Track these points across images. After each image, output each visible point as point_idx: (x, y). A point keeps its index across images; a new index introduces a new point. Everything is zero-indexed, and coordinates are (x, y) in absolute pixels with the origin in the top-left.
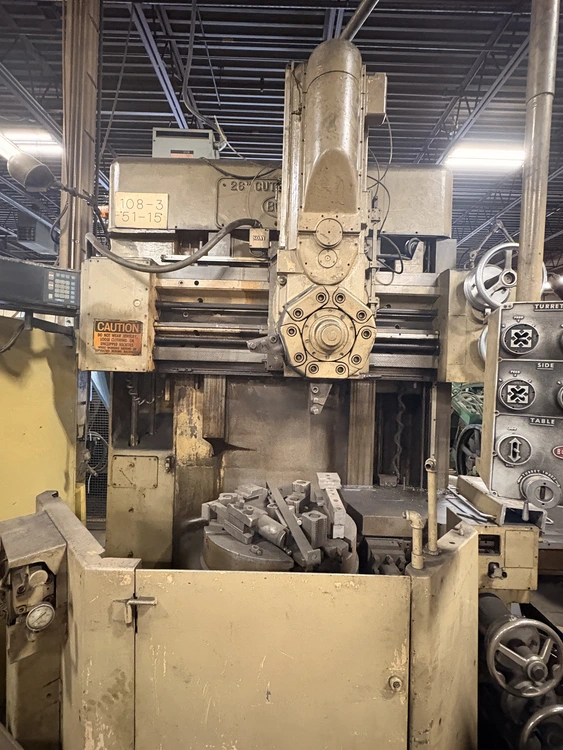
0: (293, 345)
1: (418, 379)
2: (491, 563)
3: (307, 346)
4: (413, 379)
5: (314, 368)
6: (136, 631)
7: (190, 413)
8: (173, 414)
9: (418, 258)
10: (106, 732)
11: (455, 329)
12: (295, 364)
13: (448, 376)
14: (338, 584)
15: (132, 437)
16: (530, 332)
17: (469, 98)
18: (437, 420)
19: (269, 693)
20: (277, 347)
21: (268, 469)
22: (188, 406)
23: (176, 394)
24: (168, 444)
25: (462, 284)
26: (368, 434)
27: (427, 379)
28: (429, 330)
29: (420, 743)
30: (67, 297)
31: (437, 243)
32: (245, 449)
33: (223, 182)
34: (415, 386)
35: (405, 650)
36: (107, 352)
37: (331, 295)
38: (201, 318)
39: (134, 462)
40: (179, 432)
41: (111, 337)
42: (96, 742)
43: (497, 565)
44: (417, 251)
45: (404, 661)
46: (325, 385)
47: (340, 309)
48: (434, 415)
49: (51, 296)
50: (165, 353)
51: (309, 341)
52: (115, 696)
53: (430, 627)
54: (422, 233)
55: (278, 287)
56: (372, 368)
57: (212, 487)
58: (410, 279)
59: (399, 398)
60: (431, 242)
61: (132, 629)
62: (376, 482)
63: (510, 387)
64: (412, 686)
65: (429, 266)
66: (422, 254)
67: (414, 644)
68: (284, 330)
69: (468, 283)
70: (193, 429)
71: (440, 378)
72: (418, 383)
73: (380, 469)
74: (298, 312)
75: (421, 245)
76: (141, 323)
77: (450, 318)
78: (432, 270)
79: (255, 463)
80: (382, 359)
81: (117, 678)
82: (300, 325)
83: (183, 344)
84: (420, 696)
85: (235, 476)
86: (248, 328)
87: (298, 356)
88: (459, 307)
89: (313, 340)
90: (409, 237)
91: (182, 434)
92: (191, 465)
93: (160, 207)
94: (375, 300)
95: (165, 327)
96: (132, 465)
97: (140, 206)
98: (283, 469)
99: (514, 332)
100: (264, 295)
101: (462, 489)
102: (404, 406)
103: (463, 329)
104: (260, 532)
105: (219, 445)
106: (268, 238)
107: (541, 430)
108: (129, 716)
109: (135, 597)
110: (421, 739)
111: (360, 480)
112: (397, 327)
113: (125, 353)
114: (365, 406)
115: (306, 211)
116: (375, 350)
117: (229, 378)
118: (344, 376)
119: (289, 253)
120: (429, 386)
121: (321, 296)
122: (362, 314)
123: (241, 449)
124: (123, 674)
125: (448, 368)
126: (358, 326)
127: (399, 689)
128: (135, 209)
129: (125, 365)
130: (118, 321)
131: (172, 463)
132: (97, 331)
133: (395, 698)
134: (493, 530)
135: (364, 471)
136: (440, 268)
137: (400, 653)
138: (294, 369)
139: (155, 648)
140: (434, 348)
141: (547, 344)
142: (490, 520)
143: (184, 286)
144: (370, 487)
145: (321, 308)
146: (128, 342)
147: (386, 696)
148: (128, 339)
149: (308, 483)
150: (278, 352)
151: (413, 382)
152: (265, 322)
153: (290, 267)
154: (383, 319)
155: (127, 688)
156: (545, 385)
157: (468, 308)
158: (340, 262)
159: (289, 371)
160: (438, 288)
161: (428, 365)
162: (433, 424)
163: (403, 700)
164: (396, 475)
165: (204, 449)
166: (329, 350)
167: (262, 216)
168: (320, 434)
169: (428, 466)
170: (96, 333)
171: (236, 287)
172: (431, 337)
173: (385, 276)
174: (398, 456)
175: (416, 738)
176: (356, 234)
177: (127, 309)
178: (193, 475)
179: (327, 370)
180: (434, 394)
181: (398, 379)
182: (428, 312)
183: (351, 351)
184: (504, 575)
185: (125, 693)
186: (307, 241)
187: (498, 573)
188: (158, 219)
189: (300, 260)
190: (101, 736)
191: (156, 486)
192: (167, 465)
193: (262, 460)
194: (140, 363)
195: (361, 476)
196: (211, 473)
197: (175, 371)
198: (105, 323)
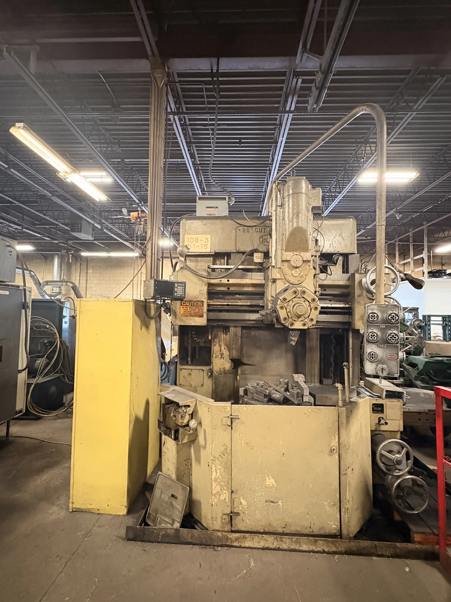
0: (282, 314)
1: (342, 327)
2: (379, 418)
3: (289, 314)
4: (340, 327)
5: (292, 324)
6: (232, 429)
7: (220, 346)
8: (211, 347)
9: (339, 265)
10: (220, 469)
11: (359, 303)
12: (283, 322)
13: (356, 325)
14: (310, 410)
15: (189, 359)
16: (376, 315)
17: (371, 145)
18: (352, 348)
19: (284, 454)
20: (275, 314)
21: (263, 375)
22: (219, 342)
23: (213, 335)
24: (208, 362)
25: (362, 280)
26: (317, 356)
27: (347, 327)
28: (346, 302)
29: (344, 474)
30: (181, 294)
31: (349, 256)
32: (251, 365)
33: (239, 228)
34: (340, 331)
35: (337, 436)
36: (187, 316)
37: (299, 291)
38: (229, 297)
39: (191, 372)
40: (214, 356)
41: (188, 309)
42: (217, 473)
43: (383, 418)
44: (338, 261)
45: (336, 441)
46: (297, 332)
47: (303, 298)
48: (351, 346)
49: (176, 294)
50: (214, 315)
51: (290, 312)
52: (224, 455)
53: (346, 428)
54: (341, 252)
55: (270, 284)
56: (317, 322)
57: (232, 386)
58: (336, 276)
59: (333, 336)
60: (346, 256)
61: (230, 428)
62: (321, 382)
63: (370, 334)
64: (340, 452)
65: (345, 270)
66: (341, 263)
67: (340, 434)
68: (278, 307)
69: (364, 280)
70: (222, 355)
71: (353, 327)
72: (342, 329)
73: (323, 376)
74: (285, 299)
75: (341, 258)
76: (203, 301)
77: (356, 297)
78: (347, 272)
79: (256, 372)
80: (324, 318)
81: (225, 448)
82: (286, 305)
83: (220, 311)
84: (343, 456)
85: (246, 379)
86: (254, 302)
87: (285, 319)
88: (360, 292)
89: (292, 312)
90: (335, 254)
91: (216, 357)
92: (221, 374)
93: (207, 241)
94: (318, 289)
95: (212, 303)
96: (190, 374)
97: (197, 241)
98: (272, 375)
99: (370, 315)
100: (262, 286)
101: (367, 385)
102: (334, 341)
103: (363, 303)
104: (271, 398)
105: (237, 363)
106: (263, 257)
107: (380, 349)
108: (229, 463)
109: (231, 415)
110: (344, 473)
111: (313, 380)
112: (330, 301)
113: (196, 316)
114: (314, 342)
115: (286, 251)
116: (321, 313)
117: (243, 328)
118: (306, 327)
119: (277, 269)
120: (347, 331)
121: (295, 292)
122: (314, 300)
123: (248, 365)
124: (227, 446)
125: (356, 322)
126: (312, 305)
127: (335, 451)
128: (194, 243)
129: (195, 322)
130: (192, 301)
131: (211, 374)
132: (182, 305)
133: (334, 456)
134: (380, 401)
135: (314, 376)
136: (351, 270)
137: (335, 438)
138: (282, 324)
139: (239, 436)
140: (349, 312)
141: (383, 319)
142: (378, 397)
143: (222, 282)
144: (318, 385)
145: (295, 297)
146: (197, 311)
147: (330, 455)
148: (197, 309)
149: (287, 380)
150: (275, 317)
151: (339, 329)
152: (262, 299)
153: (278, 276)
154: (322, 297)
155: (228, 451)
156: (383, 333)
157: (365, 292)
158: (302, 274)
159: (278, 325)
160: (350, 281)
161: (347, 320)
162: (351, 350)
163: (337, 457)
164: (332, 378)
165: (228, 365)
166: (299, 317)
167: (259, 245)
168: (290, 357)
169: (344, 365)
170: (181, 307)
171: (248, 282)
172: (347, 306)
173: (323, 276)
174: (332, 368)
175: (343, 472)
176: (309, 261)
177: (196, 295)
178: (222, 379)
179: (298, 325)
180: (351, 335)
181: (331, 327)
182: (346, 294)
183: (309, 316)
184: (386, 423)
185: (227, 453)
186: (286, 264)
187: (382, 422)
188: (206, 247)
189: (283, 273)
190: (218, 471)
191: (202, 385)
192: (209, 374)
193: (260, 370)
194: (201, 321)
195: (313, 378)
196: (232, 379)
197: (215, 324)
198: (186, 302)
